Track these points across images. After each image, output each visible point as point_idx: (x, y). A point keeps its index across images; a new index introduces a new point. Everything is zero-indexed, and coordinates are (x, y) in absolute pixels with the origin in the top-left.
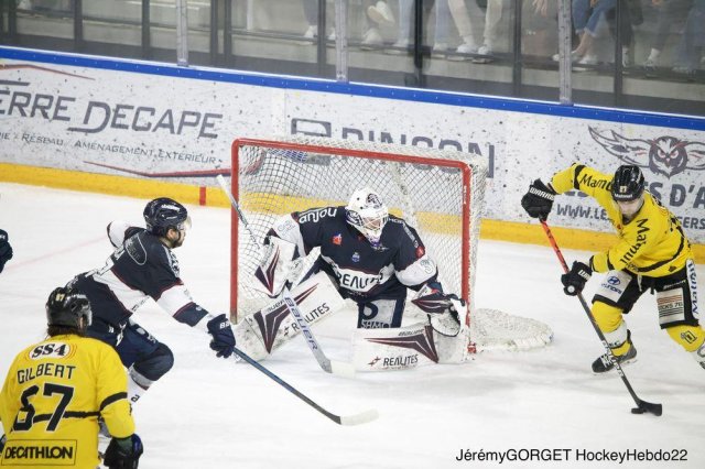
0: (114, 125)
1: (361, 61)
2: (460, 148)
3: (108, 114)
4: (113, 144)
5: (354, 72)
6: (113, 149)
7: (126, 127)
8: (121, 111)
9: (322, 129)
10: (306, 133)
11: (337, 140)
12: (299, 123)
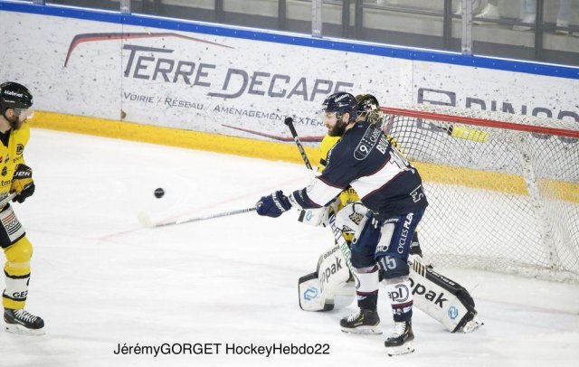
0: (251, 91)
1: (485, 35)
2: (577, 119)
3: (246, 81)
4: (249, 109)
5: (477, 46)
6: (250, 114)
7: (263, 93)
8: (258, 79)
9: (447, 99)
10: (432, 102)
11: (460, 109)
12: (425, 93)
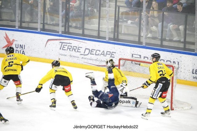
0: (91, 54)
1: (149, 41)
2: (171, 62)
3: (89, 51)
4: (90, 58)
5: (147, 44)
6: (91, 59)
7: (94, 54)
8: (92, 51)
9: (139, 57)
10: (135, 57)
11: (142, 59)
12: (133, 55)
